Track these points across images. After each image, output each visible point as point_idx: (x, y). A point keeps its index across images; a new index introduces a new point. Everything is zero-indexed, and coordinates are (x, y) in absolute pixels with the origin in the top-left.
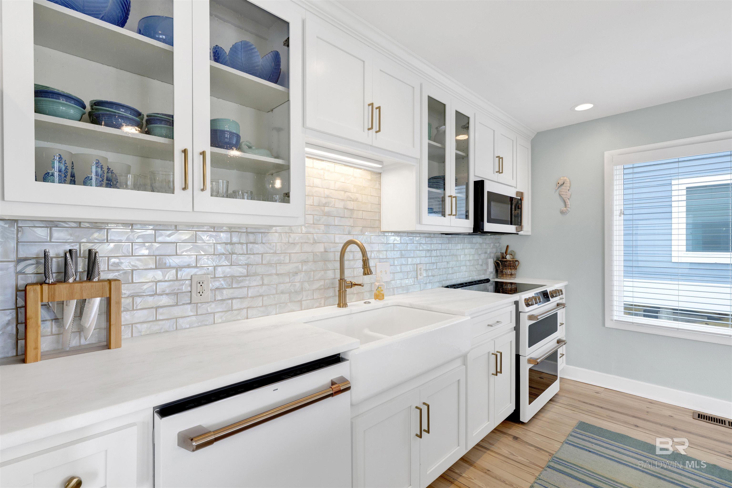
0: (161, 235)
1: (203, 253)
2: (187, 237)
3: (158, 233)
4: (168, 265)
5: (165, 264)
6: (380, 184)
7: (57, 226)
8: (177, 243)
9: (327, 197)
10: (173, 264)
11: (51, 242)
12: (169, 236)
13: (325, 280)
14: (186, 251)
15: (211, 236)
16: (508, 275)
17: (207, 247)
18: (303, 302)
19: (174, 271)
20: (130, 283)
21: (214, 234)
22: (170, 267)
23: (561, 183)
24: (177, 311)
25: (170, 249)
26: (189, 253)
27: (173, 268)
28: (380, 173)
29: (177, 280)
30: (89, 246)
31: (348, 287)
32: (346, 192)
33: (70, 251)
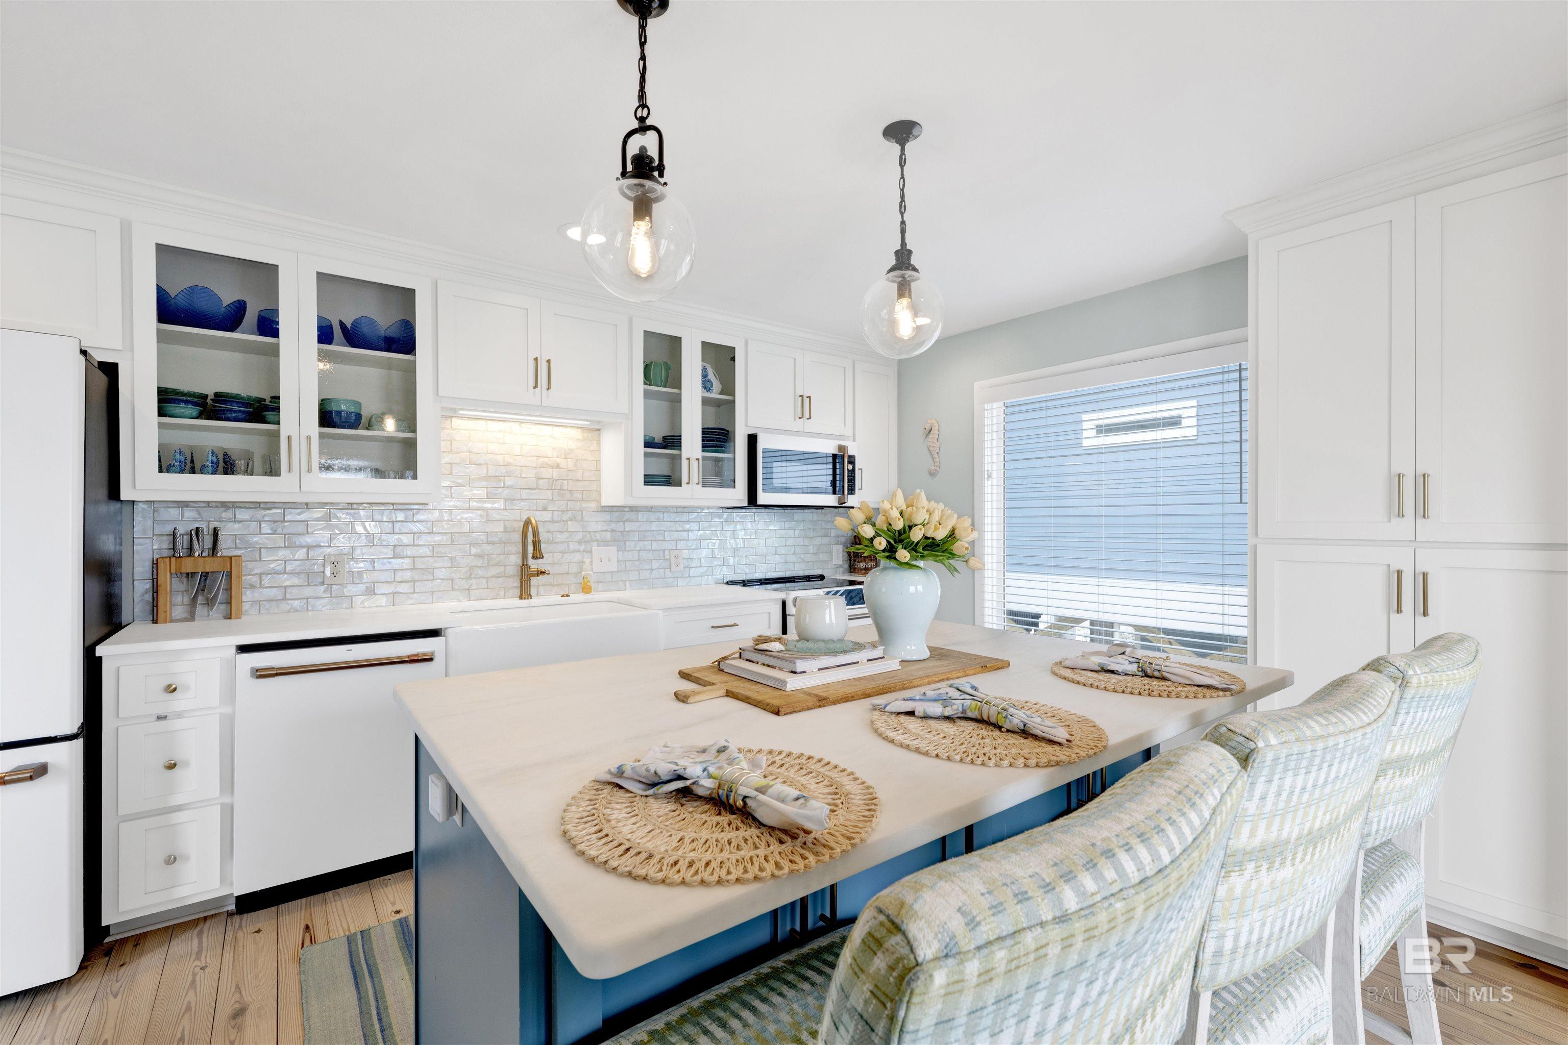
0: (291, 513)
1: (337, 532)
2: (319, 516)
3: (287, 511)
4: (298, 543)
5: (295, 542)
6: (599, 444)
7: (187, 507)
8: (308, 521)
9: (508, 465)
10: (304, 544)
11: (182, 520)
12: (299, 514)
13: (505, 566)
14: (318, 530)
15: (347, 514)
16: (861, 569)
17: (343, 526)
18: (471, 592)
19: (305, 550)
20: (257, 561)
21: (352, 511)
22: (302, 547)
23: (928, 428)
24: (308, 591)
25: (301, 528)
26: (321, 532)
27: (304, 547)
28: (599, 430)
29: (308, 559)
30: (216, 524)
31: (533, 575)
32: (538, 457)
33: (197, 529)
